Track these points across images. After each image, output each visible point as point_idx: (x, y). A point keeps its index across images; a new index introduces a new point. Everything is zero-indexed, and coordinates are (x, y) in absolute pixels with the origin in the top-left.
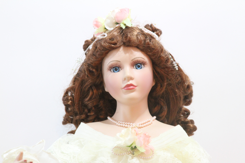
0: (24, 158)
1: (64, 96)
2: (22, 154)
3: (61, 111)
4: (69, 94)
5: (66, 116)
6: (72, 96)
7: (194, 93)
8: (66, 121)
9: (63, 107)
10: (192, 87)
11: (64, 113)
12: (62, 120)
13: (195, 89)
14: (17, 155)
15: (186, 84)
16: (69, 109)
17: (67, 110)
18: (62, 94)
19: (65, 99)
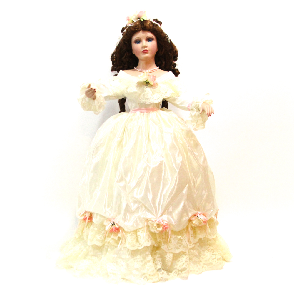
0: (91, 87)
1: (112, 57)
2: (90, 85)
3: (110, 64)
4: (114, 56)
5: (113, 67)
6: (115, 56)
7: (179, 55)
8: (112, 70)
9: (111, 62)
10: (177, 52)
11: (111, 65)
12: (110, 69)
13: (179, 53)
14: (87, 86)
15: (175, 50)
16: (114, 63)
17: (113, 64)
18: (111, 56)
19: (112, 58)
